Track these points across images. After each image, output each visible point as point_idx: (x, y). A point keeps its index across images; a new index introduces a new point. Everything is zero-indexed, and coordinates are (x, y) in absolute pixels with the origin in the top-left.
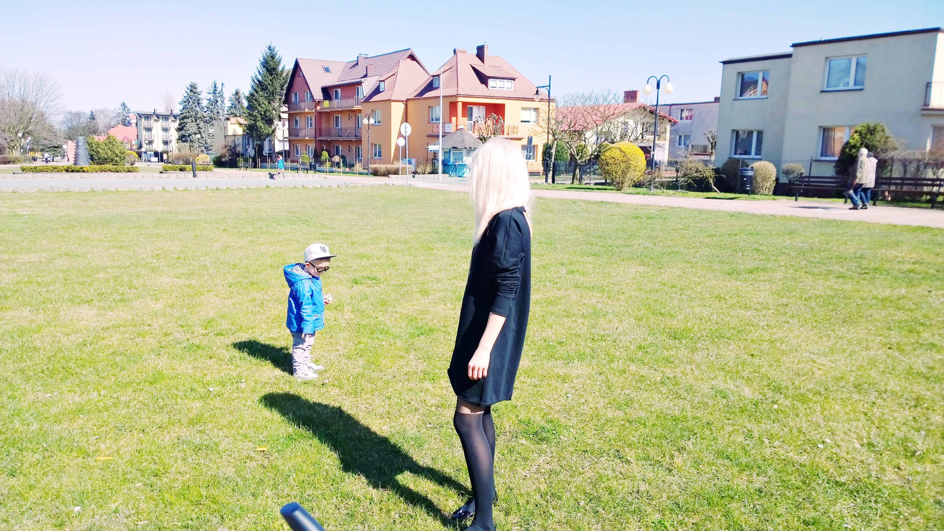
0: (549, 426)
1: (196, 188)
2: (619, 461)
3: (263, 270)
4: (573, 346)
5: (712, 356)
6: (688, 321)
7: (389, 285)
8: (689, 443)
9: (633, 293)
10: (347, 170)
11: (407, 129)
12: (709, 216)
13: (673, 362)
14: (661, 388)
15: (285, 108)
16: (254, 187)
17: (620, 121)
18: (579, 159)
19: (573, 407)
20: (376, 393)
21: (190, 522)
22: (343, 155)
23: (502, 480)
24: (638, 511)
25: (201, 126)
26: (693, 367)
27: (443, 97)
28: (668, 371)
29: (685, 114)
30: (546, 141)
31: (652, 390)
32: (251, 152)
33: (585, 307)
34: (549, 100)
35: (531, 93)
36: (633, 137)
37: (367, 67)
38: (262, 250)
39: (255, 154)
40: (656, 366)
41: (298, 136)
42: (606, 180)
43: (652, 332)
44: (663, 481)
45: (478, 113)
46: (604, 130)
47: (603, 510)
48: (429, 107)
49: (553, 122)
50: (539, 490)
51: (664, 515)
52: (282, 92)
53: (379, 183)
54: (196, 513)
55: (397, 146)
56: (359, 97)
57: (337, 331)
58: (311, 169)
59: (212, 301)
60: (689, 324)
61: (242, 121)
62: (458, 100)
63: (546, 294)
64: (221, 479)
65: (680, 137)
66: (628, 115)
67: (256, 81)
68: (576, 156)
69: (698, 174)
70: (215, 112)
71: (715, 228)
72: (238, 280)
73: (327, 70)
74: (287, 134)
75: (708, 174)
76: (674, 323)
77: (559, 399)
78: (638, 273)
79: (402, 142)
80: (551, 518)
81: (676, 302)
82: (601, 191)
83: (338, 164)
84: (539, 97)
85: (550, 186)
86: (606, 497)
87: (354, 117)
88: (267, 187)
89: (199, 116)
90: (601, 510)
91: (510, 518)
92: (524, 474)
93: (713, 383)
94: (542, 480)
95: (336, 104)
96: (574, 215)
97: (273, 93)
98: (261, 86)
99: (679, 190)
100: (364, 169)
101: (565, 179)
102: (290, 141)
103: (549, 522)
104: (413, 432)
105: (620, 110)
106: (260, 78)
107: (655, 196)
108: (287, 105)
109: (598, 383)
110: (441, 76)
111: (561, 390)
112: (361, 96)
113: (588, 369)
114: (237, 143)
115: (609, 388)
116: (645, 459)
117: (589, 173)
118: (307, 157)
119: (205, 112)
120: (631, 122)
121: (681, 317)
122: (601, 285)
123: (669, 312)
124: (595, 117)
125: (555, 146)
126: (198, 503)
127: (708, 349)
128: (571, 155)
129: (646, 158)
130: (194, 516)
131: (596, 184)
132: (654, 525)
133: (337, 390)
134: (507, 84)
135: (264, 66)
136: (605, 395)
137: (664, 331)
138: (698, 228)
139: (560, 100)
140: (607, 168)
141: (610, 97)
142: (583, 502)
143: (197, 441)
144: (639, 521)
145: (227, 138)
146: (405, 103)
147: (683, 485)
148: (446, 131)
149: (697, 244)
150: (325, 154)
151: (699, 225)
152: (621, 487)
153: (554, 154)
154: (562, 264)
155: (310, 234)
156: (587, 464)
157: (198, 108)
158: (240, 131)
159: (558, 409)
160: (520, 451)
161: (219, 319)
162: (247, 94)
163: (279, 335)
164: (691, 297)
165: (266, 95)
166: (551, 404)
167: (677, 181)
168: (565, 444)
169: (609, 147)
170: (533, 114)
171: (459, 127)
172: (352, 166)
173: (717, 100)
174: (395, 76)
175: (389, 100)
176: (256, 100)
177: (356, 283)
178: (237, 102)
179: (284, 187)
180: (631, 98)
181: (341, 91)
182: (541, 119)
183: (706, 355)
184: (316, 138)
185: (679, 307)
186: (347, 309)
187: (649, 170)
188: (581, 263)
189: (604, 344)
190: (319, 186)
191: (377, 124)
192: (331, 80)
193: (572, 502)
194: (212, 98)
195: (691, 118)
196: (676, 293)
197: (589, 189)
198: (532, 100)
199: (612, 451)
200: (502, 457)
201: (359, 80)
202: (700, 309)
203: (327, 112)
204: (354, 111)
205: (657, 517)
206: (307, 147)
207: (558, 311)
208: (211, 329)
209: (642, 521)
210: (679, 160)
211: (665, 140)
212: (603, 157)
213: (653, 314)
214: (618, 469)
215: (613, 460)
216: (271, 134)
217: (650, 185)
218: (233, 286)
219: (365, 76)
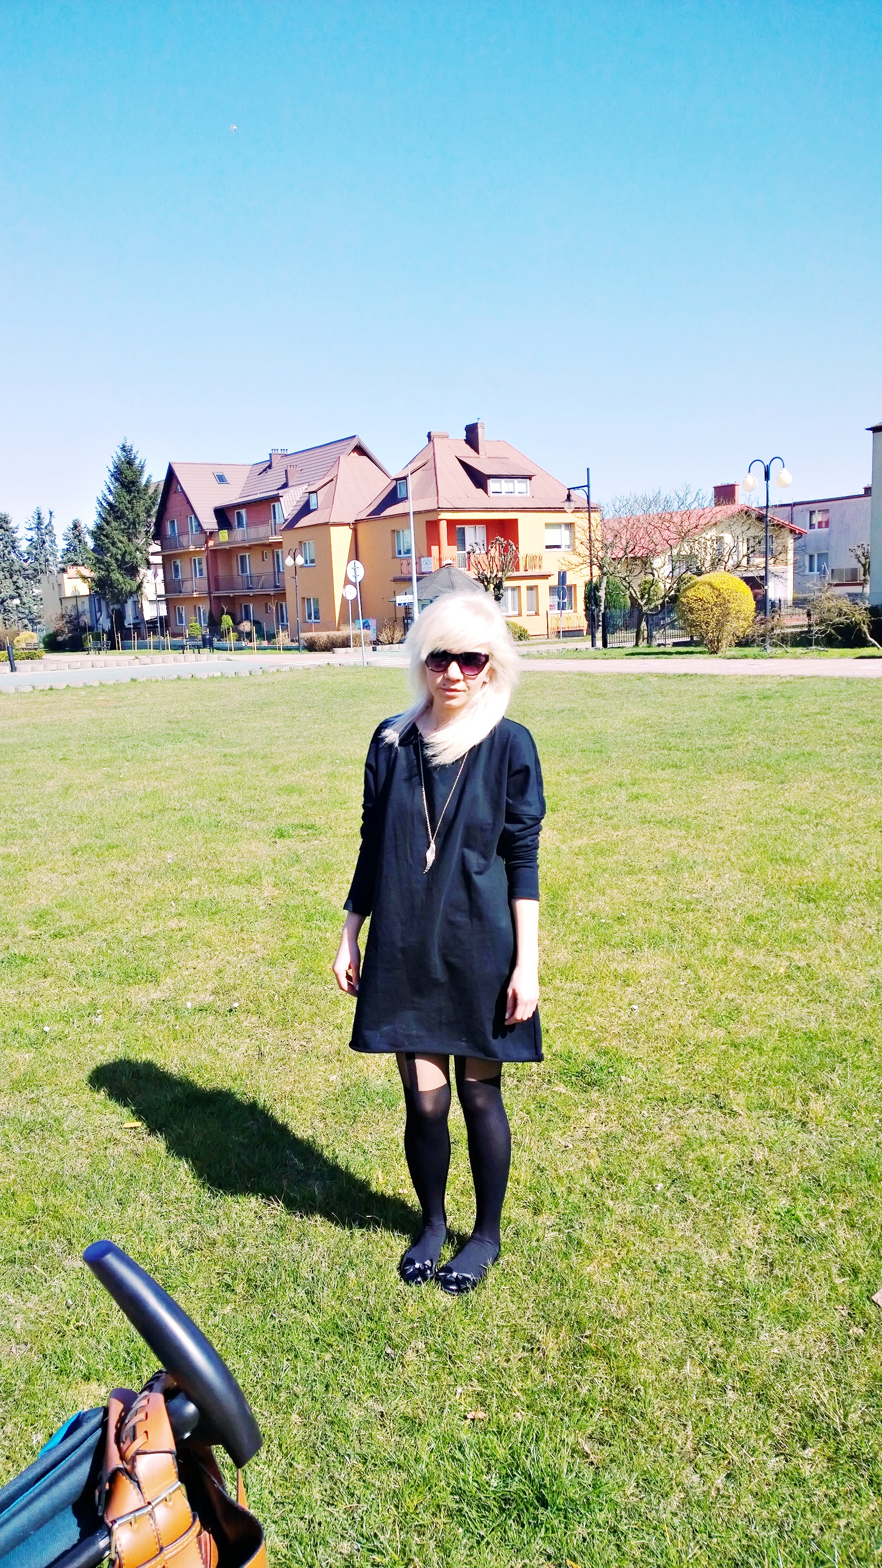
0: (602, 1061)
1: (16, 690)
2: (719, 1113)
3: (127, 823)
4: (640, 922)
5: (870, 927)
6: (828, 869)
7: (335, 836)
8: (834, 1076)
9: (738, 828)
10: (265, 643)
11: (358, 571)
12: (864, 688)
13: (805, 940)
14: (787, 986)
15: (155, 547)
16: (111, 682)
17: (708, 537)
18: (646, 604)
19: (643, 1027)
20: (318, 1020)
21: (18, 1252)
22: (256, 619)
23: (526, 1156)
24: (751, 1195)
25: (20, 584)
26: (839, 946)
27: (415, 513)
28: (796, 956)
29: (818, 517)
30: (589, 578)
31: (771, 989)
32: (105, 623)
33: (659, 856)
34: (590, 509)
35: (558, 500)
36: (731, 563)
37: (286, 471)
38: (125, 789)
39: (112, 626)
40: (777, 948)
41: (180, 592)
42: (692, 637)
43: (769, 893)
44: (793, 1143)
45: (474, 536)
46: (683, 553)
47: (695, 1196)
48: (393, 531)
49: (598, 545)
50: (589, 1168)
51: (794, 1199)
52: (149, 520)
53: (317, 663)
54: (28, 1237)
55: (344, 600)
56: (277, 522)
57: (252, 919)
58: (204, 647)
59: (46, 879)
60: (831, 874)
61: (86, 572)
62: (440, 517)
63: (594, 836)
64: (66, 1179)
65: (811, 557)
66: (722, 527)
67: (105, 504)
68: (640, 601)
69: (842, 619)
70: (42, 560)
71: (873, 707)
72: (87, 841)
73: (221, 479)
74: (161, 590)
75: (858, 617)
76: (805, 874)
77: (618, 1014)
78: (746, 793)
79: (351, 593)
80: (608, 1214)
81: (809, 839)
82: (684, 656)
83: (249, 635)
84: (573, 505)
85: (600, 652)
86: (699, 1175)
87: (270, 555)
88: (133, 680)
89: (16, 568)
90: (691, 1197)
91: (540, 1220)
92: (563, 1143)
93: (872, 972)
94: (594, 1152)
95: (241, 535)
96: (639, 699)
97: (134, 523)
98: (113, 511)
99: (814, 647)
100: (292, 641)
101: (624, 639)
102: (168, 602)
103: (606, 1221)
104: (379, 1082)
105: (707, 520)
106: (111, 498)
107: (774, 660)
108: (158, 542)
109: (682, 983)
110: (409, 479)
111: (621, 1000)
112: (280, 520)
113: (664, 960)
114: (80, 610)
115: (700, 990)
116: (762, 1107)
117: (664, 626)
118: (198, 626)
119: (26, 561)
120: (728, 539)
121: (817, 863)
122: (684, 817)
123: (798, 855)
124: (666, 534)
125: (604, 585)
126: (30, 1221)
127: (863, 915)
128: (631, 597)
129: (755, 597)
130: (25, 1242)
131: (675, 644)
132: (778, 1217)
133: (254, 1019)
134: (519, 486)
135: (117, 480)
136: (694, 1003)
137: (790, 889)
138: (845, 711)
139: (607, 509)
140: (690, 617)
141: (690, 499)
142: (660, 1185)
143: (27, 1117)
144: (755, 1212)
145: (65, 603)
146: (352, 526)
147: (826, 1148)
148: (423, 570)
149: (843, 738)
150: (227, 620)
151: (846, 704)
152: (723, 1156)
153: (603, 599)
154: (620, 785)
155: (204, 757)
156: (666, 1121)
157: (13, 556)
158: (84, 589)
159: (617, 1030)
160: (555, 1105)
161: (57, 910)
162: (92, 527)
163: (156, 931)
164: (834, 829)
165: (123, 527)
166: (606, 1024)
167: (810, 631)
168: (628, 1089)
169: (692, 582)
170: (566, 533)
171: (444, 563)
172: (271, 637)
173: (868, 491)
174: (333, 482)
175: (326, 524)
176: (107, 536)
177: (282, 836)
178: (76, 540)
179: (160, 679)
180: (725, 498)
181: (247, 513)
182: (577, 543)
183: (860, 925)
184: (210, 593)
185: (814, 847)
186: (267, 880)
187: (761, 616)
188: (652, 782)
189: (690, 916)
190: (219, 674)
191: (309, 564)
192: (229, 496)
193: (642, 1187)
194: (36, 538)
195: (827, 526)
196: (808, 823)
197: (664, 653)
198: (561, 510)
199: (707, 1097)
200: (527, 1117)
201: (276, 493)
202: (850, 847)
203: (226, 549)
204: (270, 545)
205: (784, 1203)
206: (196, 610)
207: (614, 865)
208: (44, 927)
209: (758, 1212)
210: (810, 596)
211: (786, 564)
212: (684, 600)
213: (771, 860)
214: (718, 1126)
215: (709, 1113)
216: (136, 592)
217: (763, 641)
218: (80, 853)
219: (285, 486)
